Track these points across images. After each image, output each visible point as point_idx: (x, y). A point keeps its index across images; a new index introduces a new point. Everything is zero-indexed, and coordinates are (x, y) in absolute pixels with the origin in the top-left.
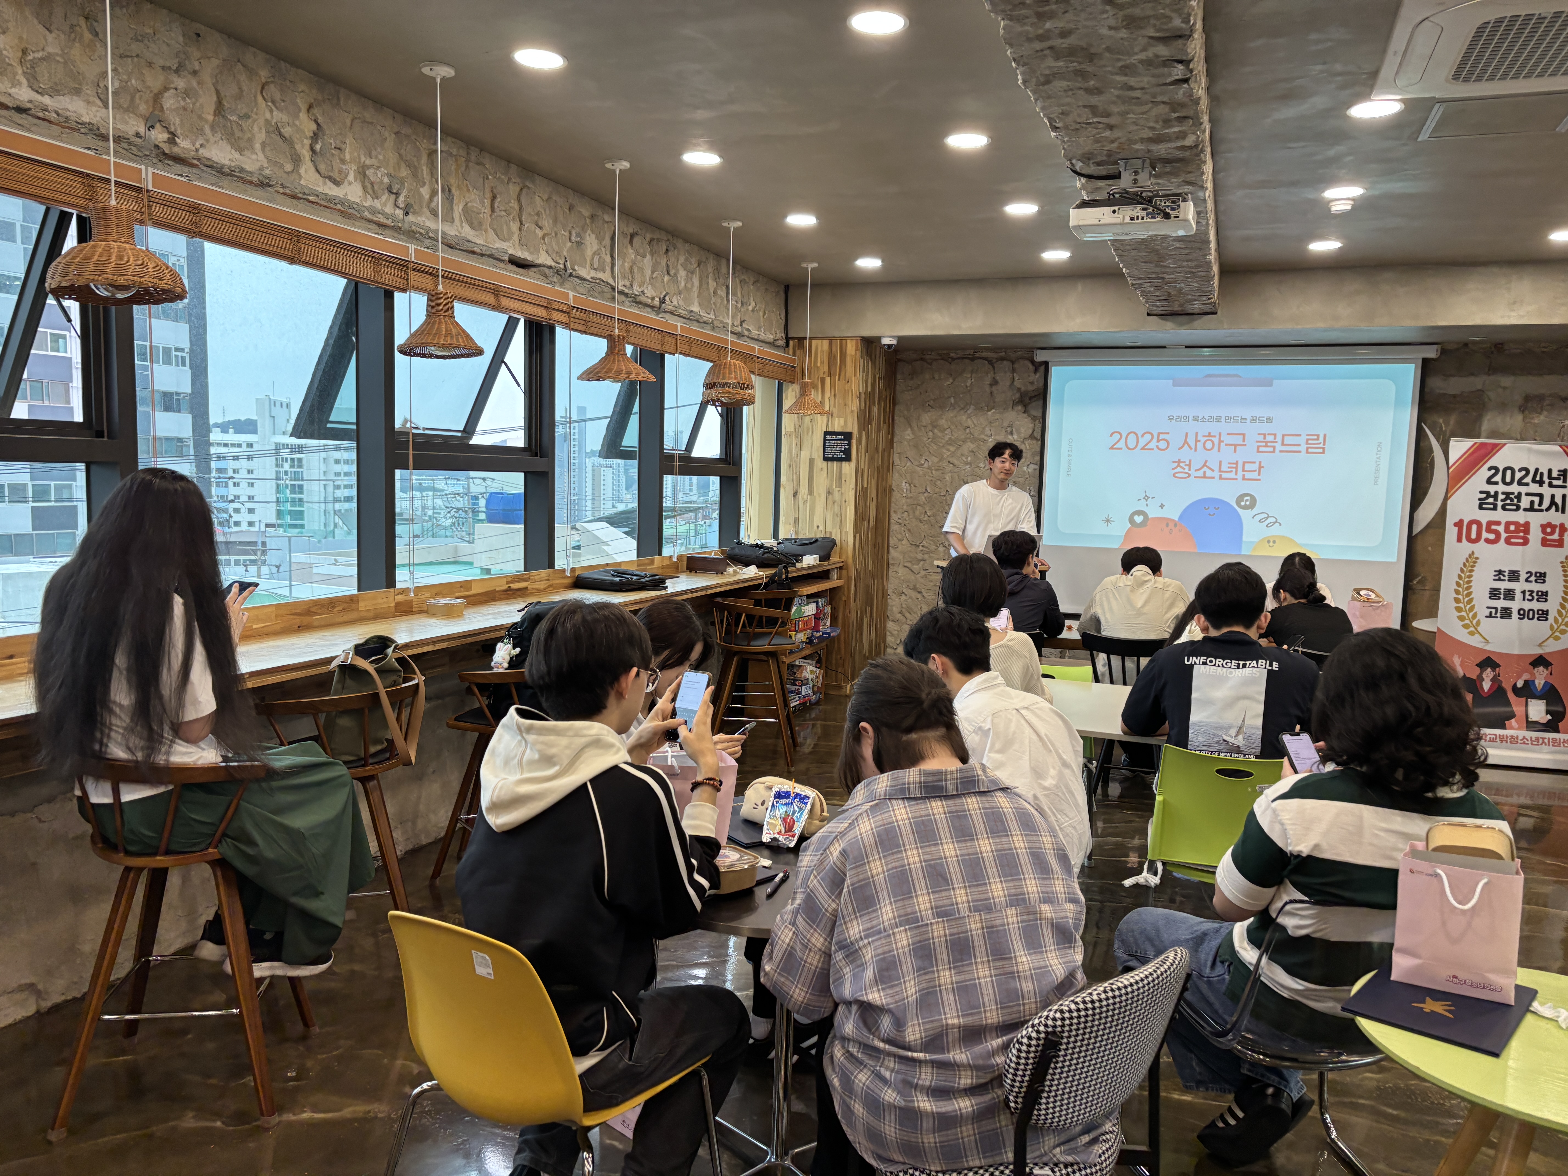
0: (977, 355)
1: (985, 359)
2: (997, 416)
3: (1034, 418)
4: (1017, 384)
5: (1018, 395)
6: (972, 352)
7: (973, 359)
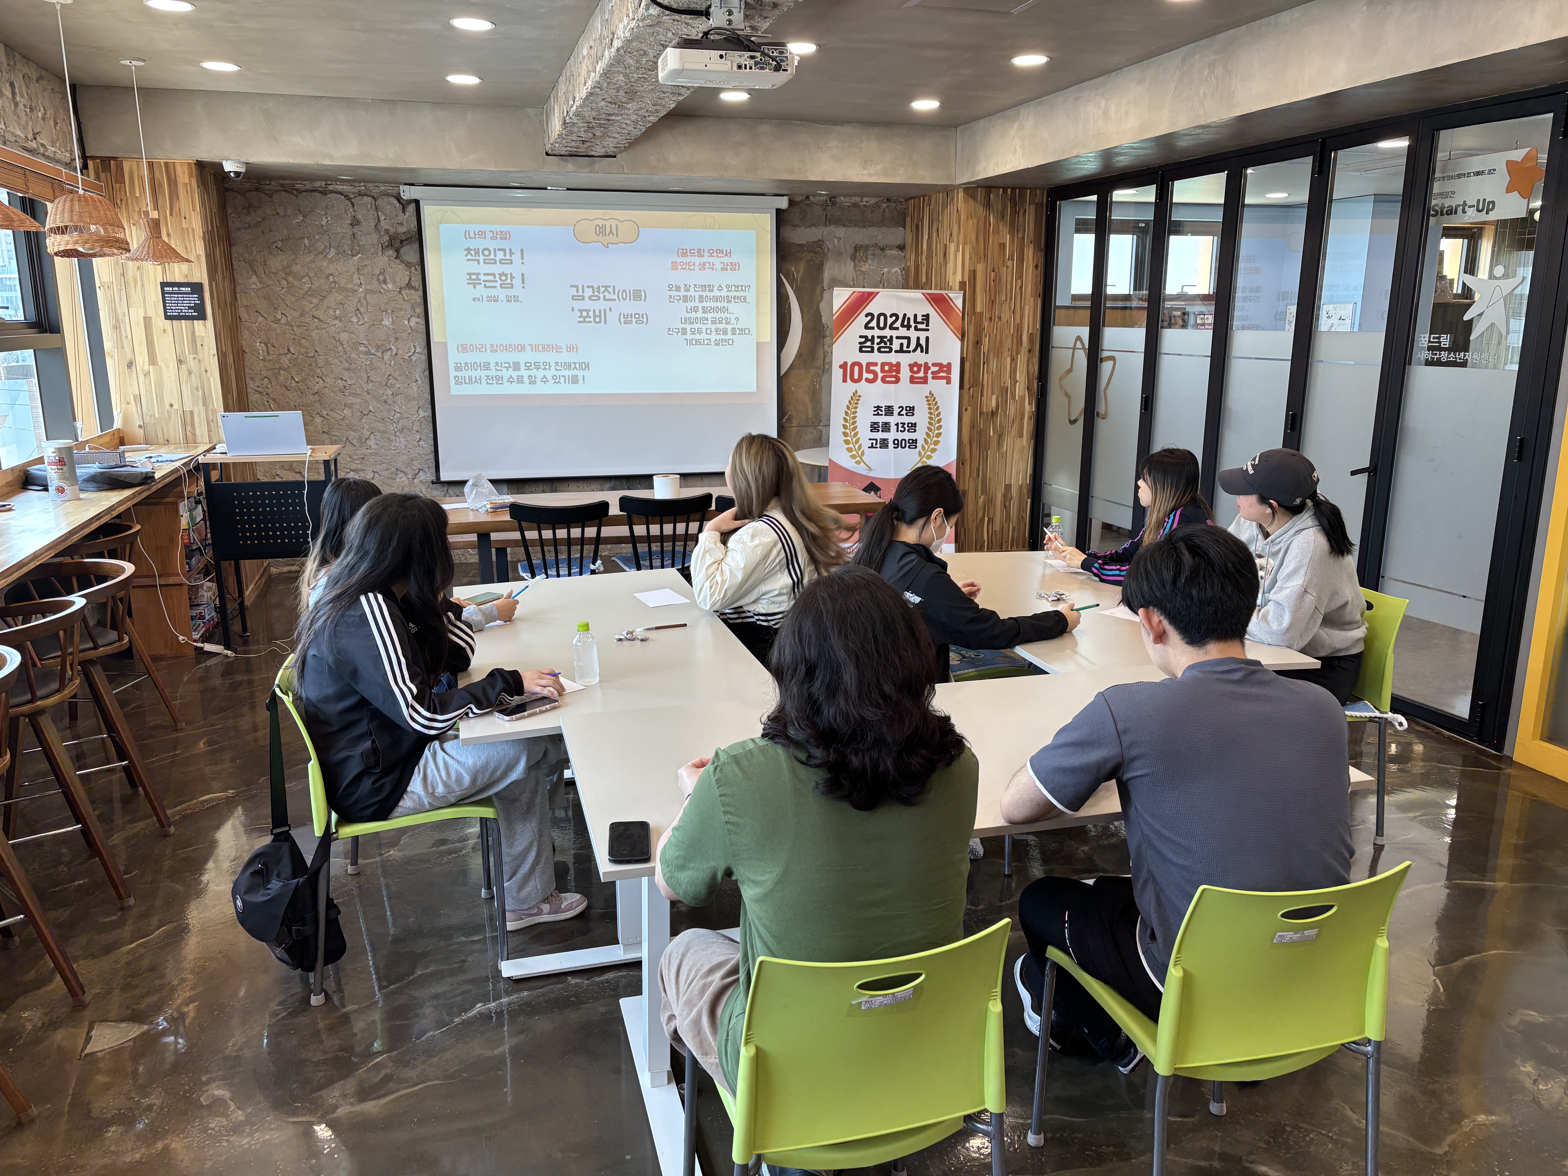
0: (331, 188)
1: (341, 194)
2: (366, 262)
3: (408, 265)
4: (384, 225)
5: (386, 238)
6: (324, 183)
7: (324, 193)
